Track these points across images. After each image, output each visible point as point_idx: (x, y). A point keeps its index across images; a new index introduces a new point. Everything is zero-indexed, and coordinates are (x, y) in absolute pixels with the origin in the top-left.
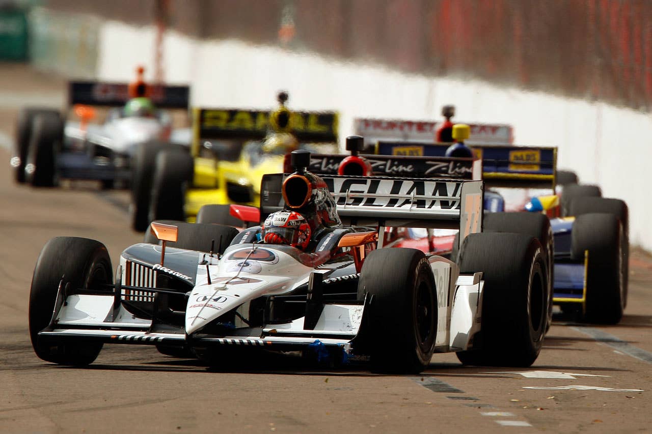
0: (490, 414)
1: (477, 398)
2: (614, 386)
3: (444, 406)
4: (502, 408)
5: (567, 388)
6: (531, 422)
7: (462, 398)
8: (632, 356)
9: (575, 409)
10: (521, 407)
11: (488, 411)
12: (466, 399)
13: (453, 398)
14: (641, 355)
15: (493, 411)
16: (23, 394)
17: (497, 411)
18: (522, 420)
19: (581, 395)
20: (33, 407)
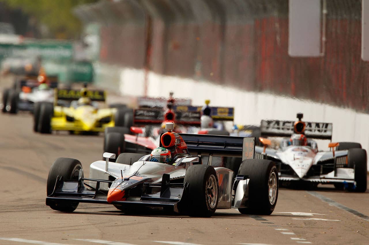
0: (278, 229)
1: (274, 223)
2: (328, 218)
3: (260, 226)
4: (284, 227)
5: (310, 219)
6: (295, 233)
7: (267, 223)
8: (336, 206)
9: (313, 228)
10: (291, 227)
11: (278, 228)
12: (269, 223)
13: (263, 223)
14: (339, 206)
15: (280, 228)
16: (88, 219)
17: (281, 228)
18: (291, 232)
19: (315, 222)
20: (93, 225)
